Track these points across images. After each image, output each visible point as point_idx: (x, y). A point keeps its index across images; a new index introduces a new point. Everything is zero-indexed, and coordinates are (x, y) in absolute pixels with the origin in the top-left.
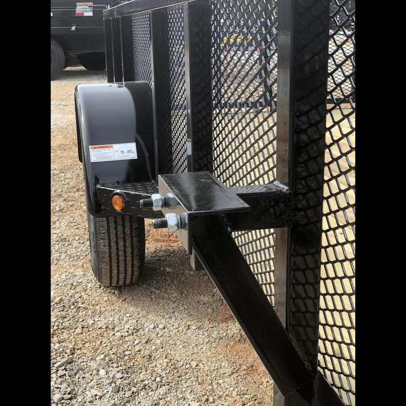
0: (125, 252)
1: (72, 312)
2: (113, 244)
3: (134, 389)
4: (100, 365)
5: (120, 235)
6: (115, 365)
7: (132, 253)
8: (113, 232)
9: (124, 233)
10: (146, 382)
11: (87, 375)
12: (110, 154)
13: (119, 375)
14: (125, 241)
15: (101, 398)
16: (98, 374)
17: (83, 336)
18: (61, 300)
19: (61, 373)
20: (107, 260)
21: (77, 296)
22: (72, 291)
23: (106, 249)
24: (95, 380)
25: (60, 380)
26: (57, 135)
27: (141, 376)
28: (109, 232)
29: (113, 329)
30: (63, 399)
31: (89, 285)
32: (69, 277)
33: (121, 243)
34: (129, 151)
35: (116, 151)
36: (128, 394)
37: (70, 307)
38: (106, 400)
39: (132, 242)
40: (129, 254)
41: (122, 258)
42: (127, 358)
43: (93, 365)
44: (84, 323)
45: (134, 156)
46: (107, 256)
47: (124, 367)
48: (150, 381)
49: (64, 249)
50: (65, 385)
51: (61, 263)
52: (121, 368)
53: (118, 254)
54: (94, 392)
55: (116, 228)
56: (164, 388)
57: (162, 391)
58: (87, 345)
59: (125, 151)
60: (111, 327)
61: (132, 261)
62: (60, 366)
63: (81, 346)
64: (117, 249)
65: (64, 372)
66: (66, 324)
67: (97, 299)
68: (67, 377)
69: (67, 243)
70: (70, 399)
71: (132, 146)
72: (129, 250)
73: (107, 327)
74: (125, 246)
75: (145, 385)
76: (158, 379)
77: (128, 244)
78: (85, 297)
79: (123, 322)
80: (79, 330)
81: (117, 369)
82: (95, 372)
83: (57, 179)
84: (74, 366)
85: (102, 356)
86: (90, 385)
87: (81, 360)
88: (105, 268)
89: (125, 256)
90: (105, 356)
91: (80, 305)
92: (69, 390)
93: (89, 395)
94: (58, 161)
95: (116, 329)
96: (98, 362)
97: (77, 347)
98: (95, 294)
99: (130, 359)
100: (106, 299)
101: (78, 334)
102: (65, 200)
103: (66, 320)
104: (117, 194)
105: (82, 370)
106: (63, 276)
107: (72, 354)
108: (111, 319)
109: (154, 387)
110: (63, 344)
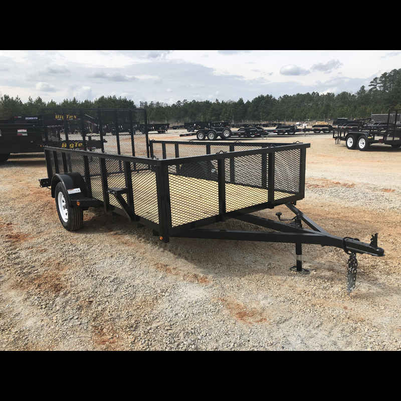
12: (73, 192)
45: (80, 191)
59: (77, 190)
71: (79, 189)
104: (78, 201)
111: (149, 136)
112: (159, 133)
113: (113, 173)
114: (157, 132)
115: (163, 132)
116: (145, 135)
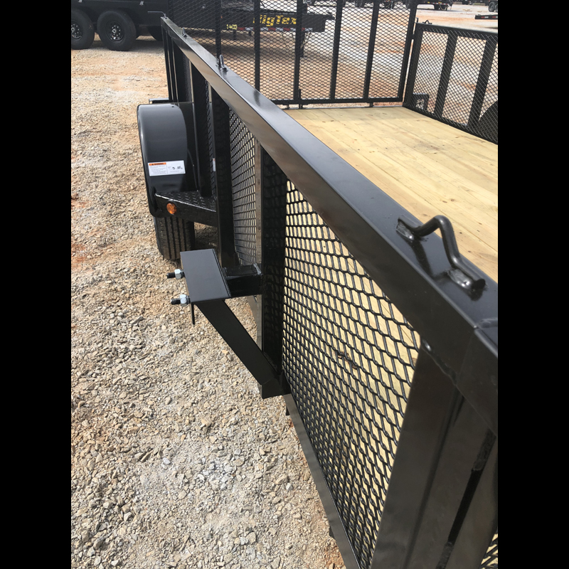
0: (179, 239)
1: (143, 279)
2: (170, 234)
3: (185, 341)
4: (162, 322)
5: (175, 228)
6: (173, 322)
7: (185, 240)
8: (169, 226)
9: (178, 226)
10: (193, 335)
11: (153, 330)
12: (164, 170)
13: (175, 330)
14: (179, 231)
15: (162, 347)
16: (160, 329)
17: (151, 299)
18: (135, 270)
19: (135, 328)
20: (167, 244)
21: (147, 266)
22: (143, 262)
23: (166, 237)
24: (158, 334)
25: (134, 334)
26: (131, 113)
27: (191, 330)
28: (166, 226)
29: (172, 293)
30: (136, 348)
31: (156, 257)
32: (140, 250)
33: (176, 234)
34: (179, 168)
35: (169, 168)
36: (181, 344)
37: (141, 275)
38: (166, 349)
39: (184, 233)
40: (182, 240)
41: (177, 243)
42: (181, 316)
43: (158, 322)
44: (151, 289)
45: (182, 171)
46: (166, 241)
47: (179, 324)
48: (196, 334)
49: (136, 225)
50: (137, 337)
51: (134, 237)
52: (176, 324)
53: (174, 241)
54: (158, 343)
55: (172, 223)
56: (205, 340)
57: (203, 342)
58: (154, 306)
59: (176, 167)
60: (170, 292)
61: (185, 245)
62: (134, 323)
63: (149, 306)
64: (174, 237)
65: (137, 328)
66: (139, 289)
67: (161, 268)
68: (140, 331)
69: (139, 220)
70: (141, 348)
71: (181, 163)
72: (182, 238)
73: (168, 292)
74: (179, 235)
75: (193, 338)
76: (202, 333)
77: (181, 234)
78: (152, 266)
79: (179, 288)
80: (148, 294)
81: (174, 326)
82: (158, 327)
83: (132, 158)
84: (144, 323)
85: (164, 316)
86: (155, 337)
87: (149, 318)
88: (166, 249)
89: (180, 242)
90: (166, 316)
91: (149, 274)
92: (140, 342)
93: (154, 345)
94: (132, 140)
95: (175, 293)
96: (161, 320)
97: (146, 308)
98: (160, 265)
99: (184, 317)
100: (168, 268)
101: (147, 297)
102: (137, 179)
103: (139, 286)
104: (170, 202)
105: (150, 326)
106: (136, 249)
107: (143, 313)
108: (171, 285)
109: (199, 339)
110: (137, 305)
111: (418, 13)
112: (437, 8)
113: (313, 102)
114: (432, 7)
115: (443, 8)
116: (408, 12)
